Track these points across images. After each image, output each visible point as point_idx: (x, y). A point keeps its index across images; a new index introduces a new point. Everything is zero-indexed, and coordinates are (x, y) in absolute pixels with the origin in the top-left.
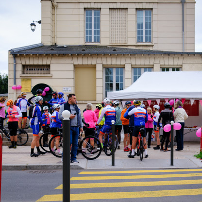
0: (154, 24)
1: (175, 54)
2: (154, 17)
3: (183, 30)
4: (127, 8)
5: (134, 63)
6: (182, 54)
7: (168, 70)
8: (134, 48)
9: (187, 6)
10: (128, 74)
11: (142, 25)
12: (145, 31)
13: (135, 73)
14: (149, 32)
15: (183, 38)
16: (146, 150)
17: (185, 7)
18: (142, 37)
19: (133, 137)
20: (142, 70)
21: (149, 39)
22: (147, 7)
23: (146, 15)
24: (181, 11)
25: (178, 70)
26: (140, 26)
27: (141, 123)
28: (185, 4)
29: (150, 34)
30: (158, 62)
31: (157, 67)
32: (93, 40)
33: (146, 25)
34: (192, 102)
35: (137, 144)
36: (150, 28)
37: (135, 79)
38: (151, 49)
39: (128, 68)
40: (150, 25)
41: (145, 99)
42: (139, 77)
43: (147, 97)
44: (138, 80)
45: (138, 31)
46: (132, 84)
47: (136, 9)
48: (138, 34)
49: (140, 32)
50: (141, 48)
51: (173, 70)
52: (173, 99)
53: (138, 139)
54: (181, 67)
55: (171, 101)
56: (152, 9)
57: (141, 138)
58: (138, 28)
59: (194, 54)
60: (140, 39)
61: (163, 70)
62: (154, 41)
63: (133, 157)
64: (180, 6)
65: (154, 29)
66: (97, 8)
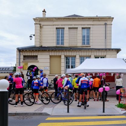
0: (91, 35)
1: (102, 49)
2: (91, 32)
3: (106, 39)
4: (77, 28)
5: (80, 54)
6: (106, 49)
7: (98, 58)
8: (81, 47)
9: (108, 26)
10: (78, 60)
11: (85, 36)
12: (86, 39)
13: (81, 60)
14: (88, 40)
15: (105, 42)
16: (88, 102)
17: (107, 27)
18: (85, 43)
19: (80, 95)
20: (85, 58)
21: (88, 43)
22: (88, 27)
23: (87, 31)
24: (105, 28)
25: (104, 58)
26: (84, 37)
27: (85, 86)
28: (107, 25)
29: (89, 41)
30: (93, 54)
31: (93, 56)
32: (60, 44)
33: (87, 36)
34: (112, 75)
35: (82, 98)
36: (89, 38)
37: (81, 63)
38: (89, 48)
39: (78, 57)
40: (89, 36)
41: (87, 73)
42: (83, 62)
43: (87, 72)
44: (83, 63)
45: (83, 39)
46: (79, 65)
47: (82, 28)
48: (83, 41)
49: (84, 40)
50: (84, 47)
51: (101, 58)
52: (102, 73)
53: (83, 96)
54: (106, 57)
55: (101, 74)
56: (90, 28)
57: (85, 95)
58: (83, 38)
59: (112, 49)
60: (84, 43)
61: (96, 58)
62: (91, 44)
63: (80, 106)
64: (104, 26)
65: (91, 38)
66: (63, 28)
